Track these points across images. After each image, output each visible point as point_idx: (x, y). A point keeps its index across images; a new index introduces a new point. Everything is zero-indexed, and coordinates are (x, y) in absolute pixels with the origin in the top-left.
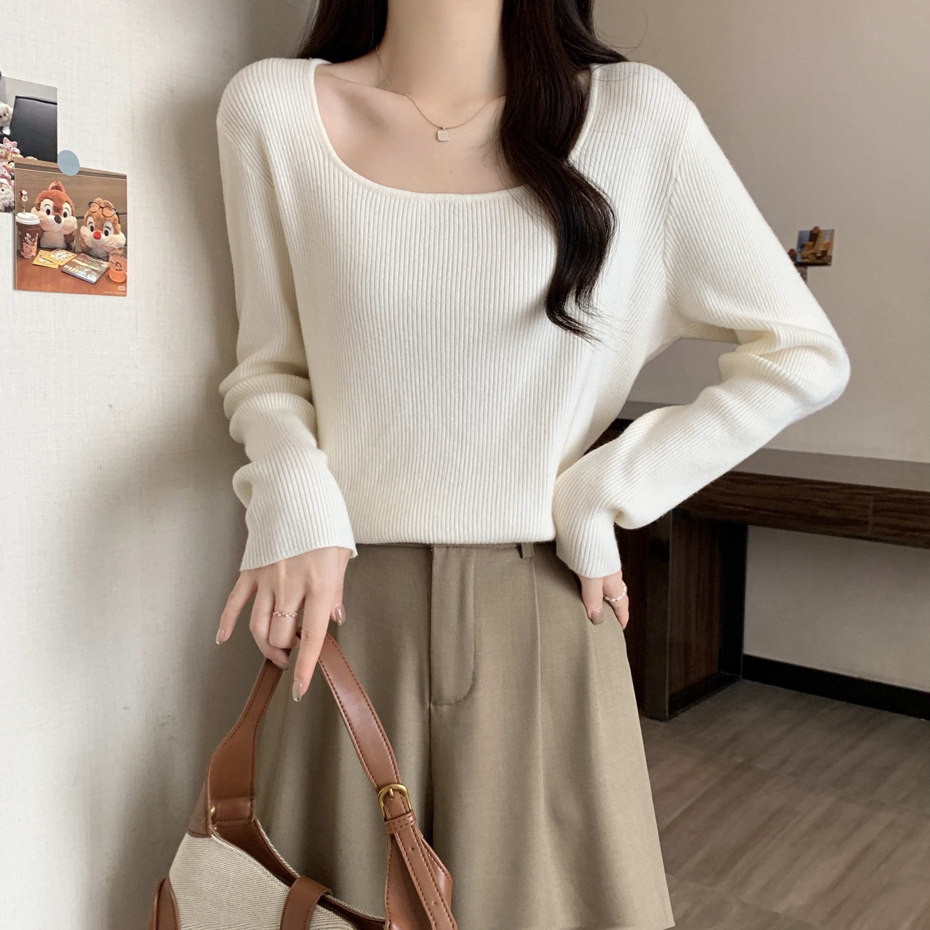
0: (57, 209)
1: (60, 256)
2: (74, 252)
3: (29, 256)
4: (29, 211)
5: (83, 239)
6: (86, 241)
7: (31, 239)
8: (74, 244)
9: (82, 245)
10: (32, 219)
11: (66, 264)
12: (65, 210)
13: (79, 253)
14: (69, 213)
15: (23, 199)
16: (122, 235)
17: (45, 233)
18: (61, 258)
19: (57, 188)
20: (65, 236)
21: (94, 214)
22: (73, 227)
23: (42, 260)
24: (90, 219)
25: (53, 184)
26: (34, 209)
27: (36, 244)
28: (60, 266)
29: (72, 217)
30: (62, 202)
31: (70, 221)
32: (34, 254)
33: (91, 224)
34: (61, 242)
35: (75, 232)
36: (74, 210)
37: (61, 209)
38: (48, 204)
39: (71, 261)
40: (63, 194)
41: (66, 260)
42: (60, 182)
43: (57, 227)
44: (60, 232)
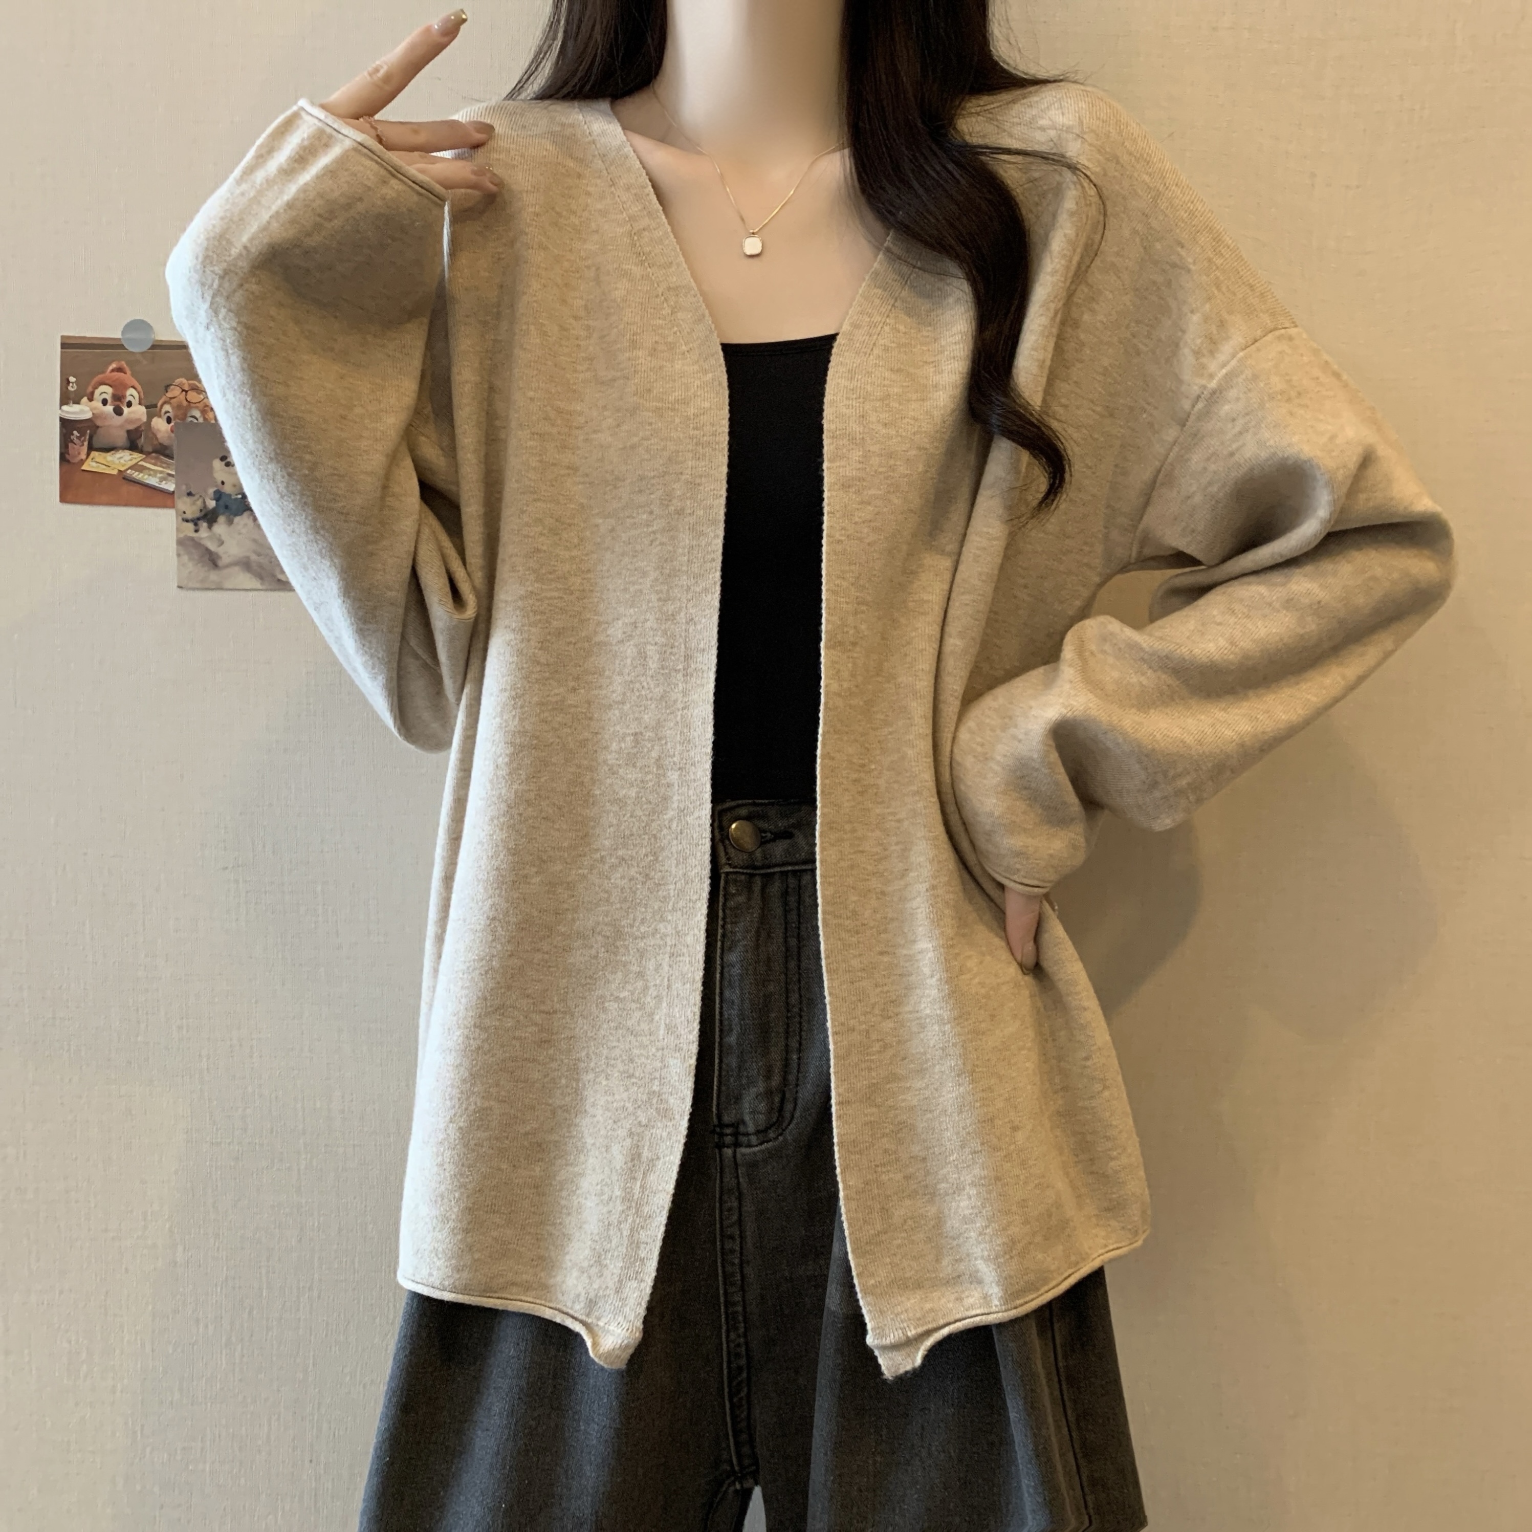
0: (118, 398)
1: (121, 458)
2: (141, 452)
3: (76, 460)
4: (78, 403)
5: (155, 435)
6: (159, 436)
7: (77, 437)
8: (142, 441)
9: (155, 442)
10: (82, 412)
11: (130, 468)
12: (129, 398)
13: (148, 454)
14: (135, 402)
15: (70, 388)
17: (100, 431)
18: (122, 461)
19: (120, 370)
20: (128, 432)
21: (172, 401)
22: (139, 420)
23: (94, 464)
24: (167, 408)
25: (114, 366)
26: (85, 399)
27: (86, 444)
28: (120, 471)
29: (140, 407)
30: (126, 387)
31: (137, 412)
32: (83, 456)
33: (168, 414)
34: (121, 438)
35: (143, 428)
36: (142, 396)
37: (124, 397)
38: (106, 391)
39: (136, 464)
40: (128, 377)
41: (130, 462)
42: (123, 363)
43: (118, 420)
44: (121, 426)
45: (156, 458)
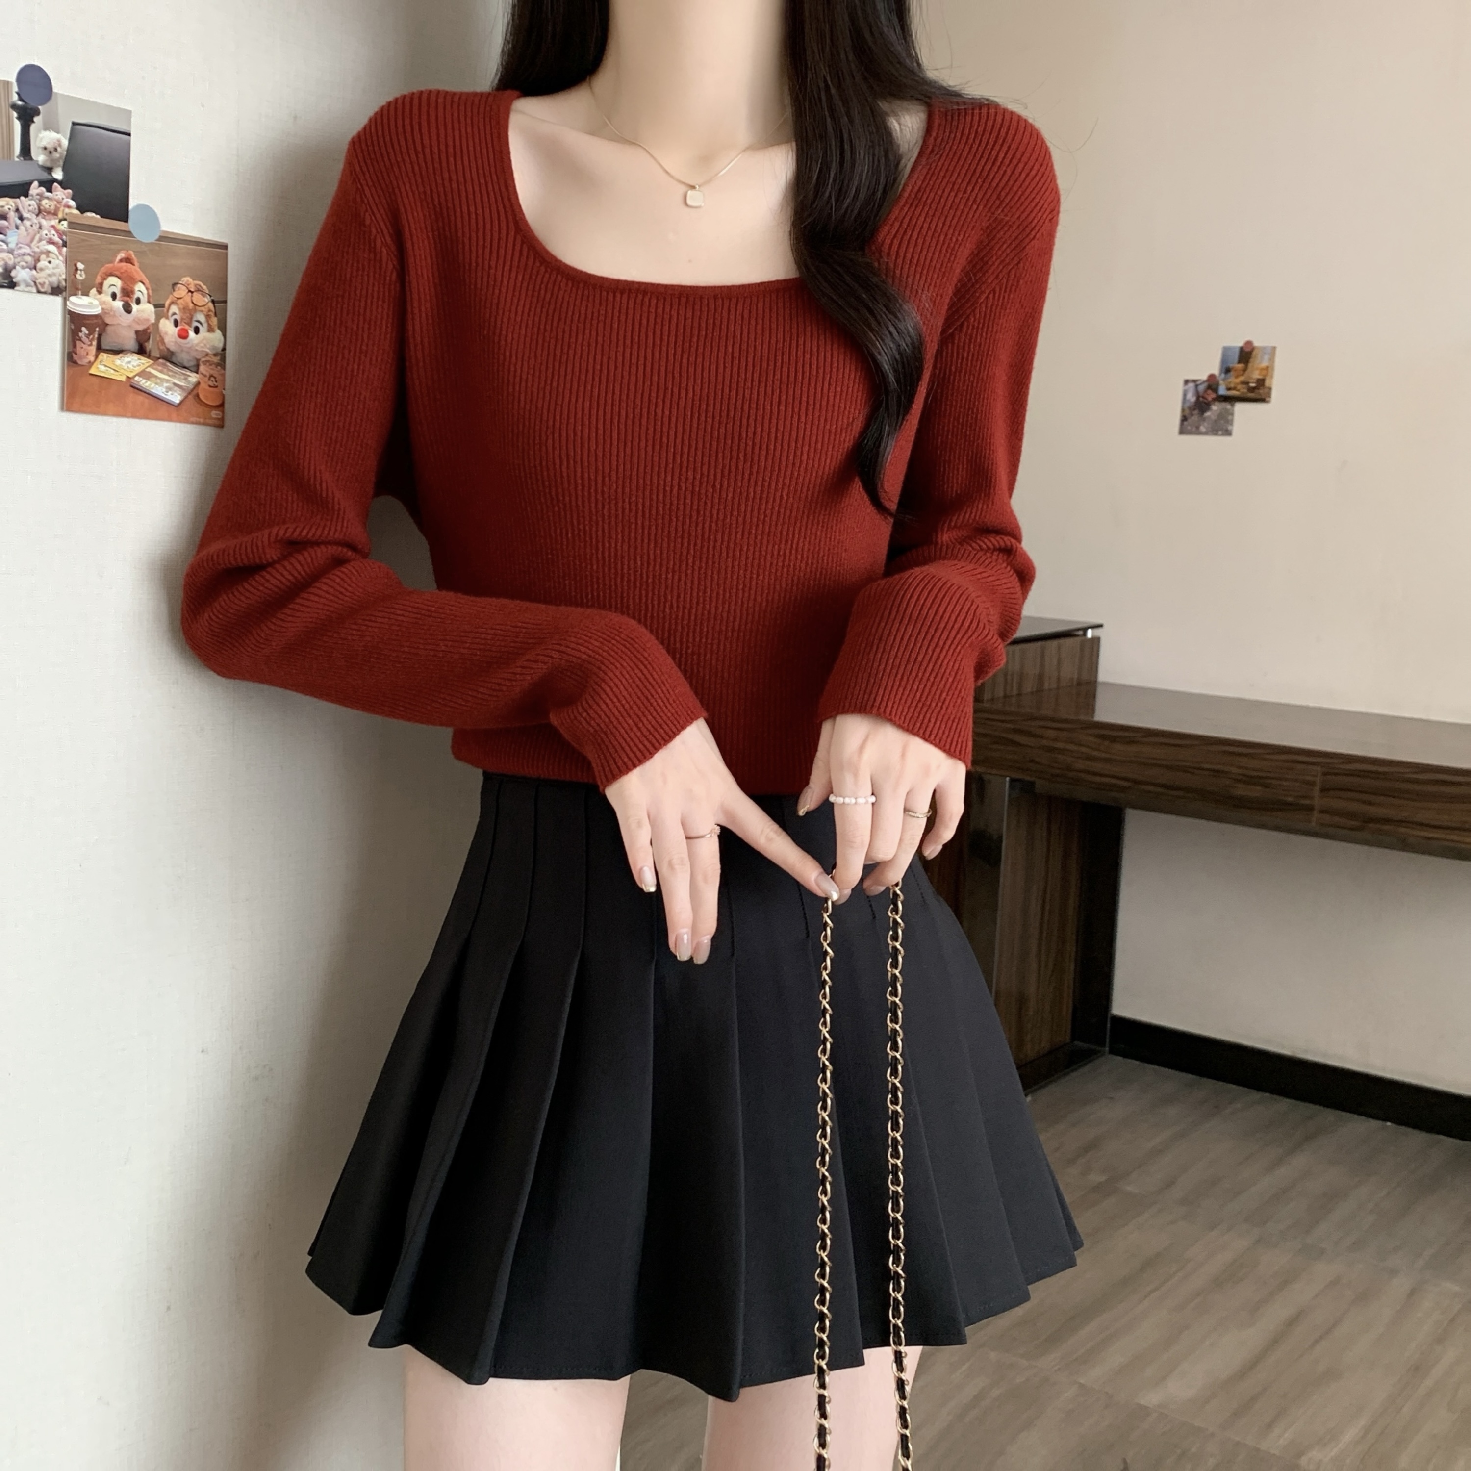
0: (127, 293)
1: (129, 362)
2: (149, 357)
3: (84, 362)
5: (162, 341)
6: (166, 341)
7: (87, 336)
8: (149, 346)
9: (162, 347)
10: (91, 305)
11: (139, 374)
12: (137, 294)
14: (144, 299)
15: (78, 276)
16: (218, 334)
17: (109, 328)
18: (130, 366)
19: (128, 260)
20: (137, 332)
21: (180, 301)
22: (148, 320)
23: (102, 368)
24: (174, 309)
25: (122, 255)
26: (94, 291)
28: (128, 377)
29: (148, 304)
30: (134, 282)
32: (92, 359)
33: (175, 317)
34: (130, 341)
35: (151, 330)
36: (151, 294)
37: (133, 292)
38: (114, 283)
39: (144, 370)
40: (135, 270)
41: (137, 368)
42: (131, 252)
43: (126, 319)
44: (130, 326)
45: (164, 365)
